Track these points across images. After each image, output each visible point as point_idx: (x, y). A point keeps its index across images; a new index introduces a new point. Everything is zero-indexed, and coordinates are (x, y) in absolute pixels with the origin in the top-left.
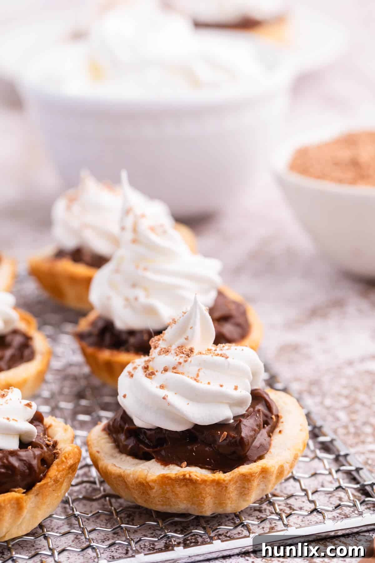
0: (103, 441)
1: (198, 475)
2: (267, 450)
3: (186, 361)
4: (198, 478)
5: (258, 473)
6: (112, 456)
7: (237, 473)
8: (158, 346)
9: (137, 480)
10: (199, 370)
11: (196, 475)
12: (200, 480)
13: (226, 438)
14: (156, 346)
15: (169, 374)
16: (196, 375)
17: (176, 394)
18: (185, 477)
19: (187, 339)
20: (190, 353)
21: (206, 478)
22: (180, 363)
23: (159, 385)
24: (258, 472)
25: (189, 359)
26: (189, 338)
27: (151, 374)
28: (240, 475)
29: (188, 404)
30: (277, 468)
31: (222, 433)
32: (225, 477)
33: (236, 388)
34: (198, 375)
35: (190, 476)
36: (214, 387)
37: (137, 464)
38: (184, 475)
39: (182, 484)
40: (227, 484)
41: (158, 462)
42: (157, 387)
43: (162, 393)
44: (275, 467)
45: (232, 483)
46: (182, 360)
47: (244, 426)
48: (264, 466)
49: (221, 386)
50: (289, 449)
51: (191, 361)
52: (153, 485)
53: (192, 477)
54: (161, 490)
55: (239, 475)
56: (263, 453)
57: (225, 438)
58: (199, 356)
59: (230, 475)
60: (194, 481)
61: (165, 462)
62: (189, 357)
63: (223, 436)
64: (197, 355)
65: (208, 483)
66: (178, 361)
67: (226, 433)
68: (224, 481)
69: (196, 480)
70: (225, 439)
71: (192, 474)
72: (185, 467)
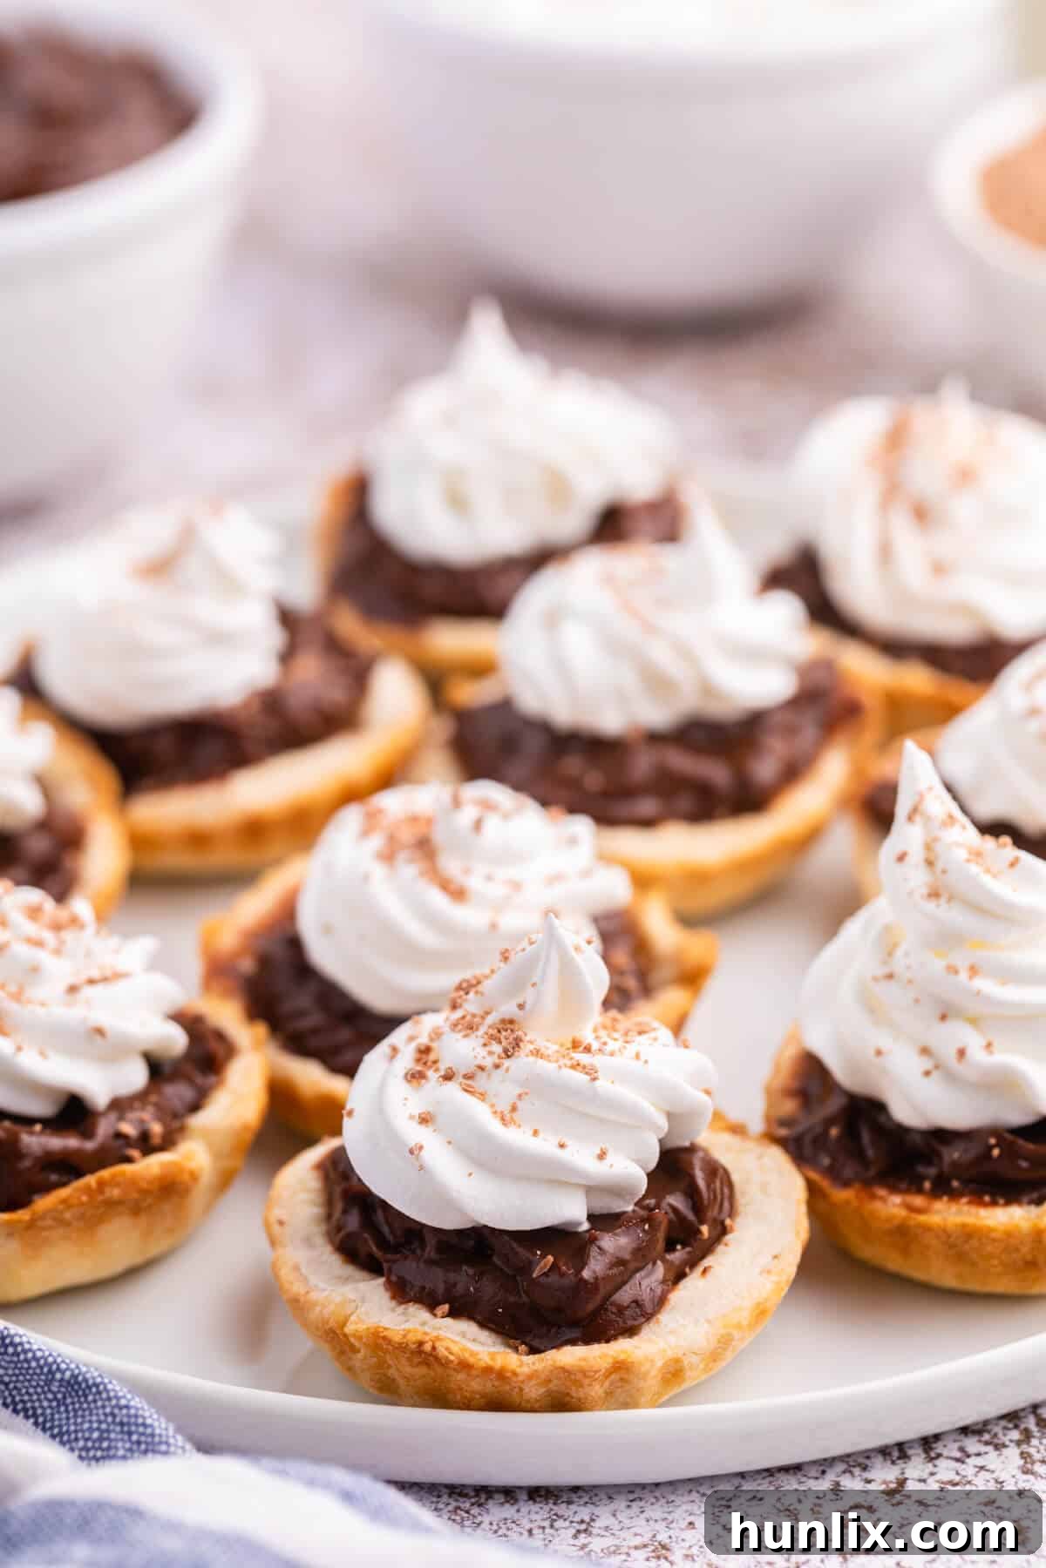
0: (304, 1196)
1: (455, 1349)
2: (649, 1317)
3: (497, 1066)
4: (452, 1358)
5: (601, 1373)
6: (308, 1241)
7: (550, 1362)
8: (461, 1006)
9: (327, 1323)
10: (520, 1096)
11: (447, 1349)
12: (456, 1362)
13: (550, 1270)
14: (457, 1005)
15: (453, 1088)
16: (510, 1108)
17: (449, 1143)
18: (422, 1348)
19: (521, 1007)
20: (513, 1048)
21: (472, 1360)
22: (481, 1068)
23: (416, 1112)
24: (603, 1371)
25: (507, 1063)
26: (528, 1007)
27: (417, 1076)
28: (557, 1368)
29: (470, 1174)
30: (659, 1364)
31: (543, 1256)
32: (521, 1365)
33: (602, 1156)
34: (514, 1109)
35: (434, 1348)
36: (544, 1145)
37: (347, 1280)
38: (421, 1344)
39: (416, 1360)
40: (523, 1382)
41: (387, 1289)
42: (411, 1117)
43: (416, 1134)
44: (652, 1361)
45: (533, 1382)
46: (489, 1062)
47: (598, 1251)
48: (622, 1357)
49: (562, 1146)
50: (709, 1321)
51: (507, 1070)
52: (357, 1344)
53: (438, 1350)
54: (375, 1359)
55: (552, 1368)
56: (636, 1323)
57: (546, 1270)
58: (532, 1059)
59: (534, 1364)
60: (443, 1361)
61: (402, 1292)
62: (508, 1057)
63: (542, 1264)
64: (527, 1056)
65: (474, 1372)
66: (479, 1062)
67: (550, 1258)
68: (515, 1374)
69: (449, 1362)
70: (545, 1273)
71: (437, 1344)
72: (443, 1317)
